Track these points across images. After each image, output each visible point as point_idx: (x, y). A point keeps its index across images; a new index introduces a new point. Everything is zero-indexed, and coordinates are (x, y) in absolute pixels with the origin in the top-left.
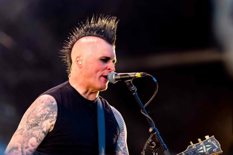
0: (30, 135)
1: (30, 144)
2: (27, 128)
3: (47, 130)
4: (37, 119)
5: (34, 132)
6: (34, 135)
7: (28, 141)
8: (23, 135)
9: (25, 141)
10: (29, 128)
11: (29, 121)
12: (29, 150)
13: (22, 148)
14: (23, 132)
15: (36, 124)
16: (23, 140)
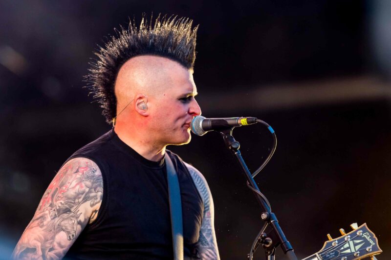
0: (56, 227)
1: (57, 243)
2: (51, 216)
3: (85, 220)
4: (70, 201)
5: (63, 223)
6: (64, 228)
7: (53, 238)
8: (45, 228)
9: (49, 237)
10: (55, 215)
11: (55, 203)
12: (55, 254)
13: (43, 250)
14: (45, 223)
15: (67, 208)
16: (45, 237)
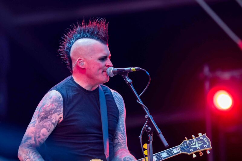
0: (41, 126)
1: (42, 134)
2: (39, 121)
3: (56, 122)
4: (47, 113)
5: (44, 124)
6: (45, 126)
7: (40, 132)
8: (35, 127)
9: (38, 131)
10: (40, 120)
11: (40, 114)
12: (41, 139)
13: (35, 138)
14: (36, 125)
15: (46, 117)
16: (36, 131)
